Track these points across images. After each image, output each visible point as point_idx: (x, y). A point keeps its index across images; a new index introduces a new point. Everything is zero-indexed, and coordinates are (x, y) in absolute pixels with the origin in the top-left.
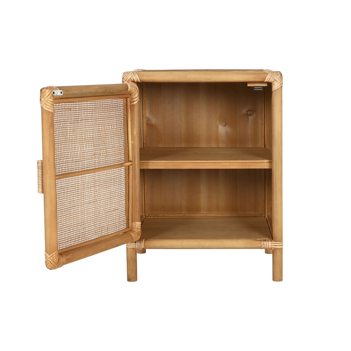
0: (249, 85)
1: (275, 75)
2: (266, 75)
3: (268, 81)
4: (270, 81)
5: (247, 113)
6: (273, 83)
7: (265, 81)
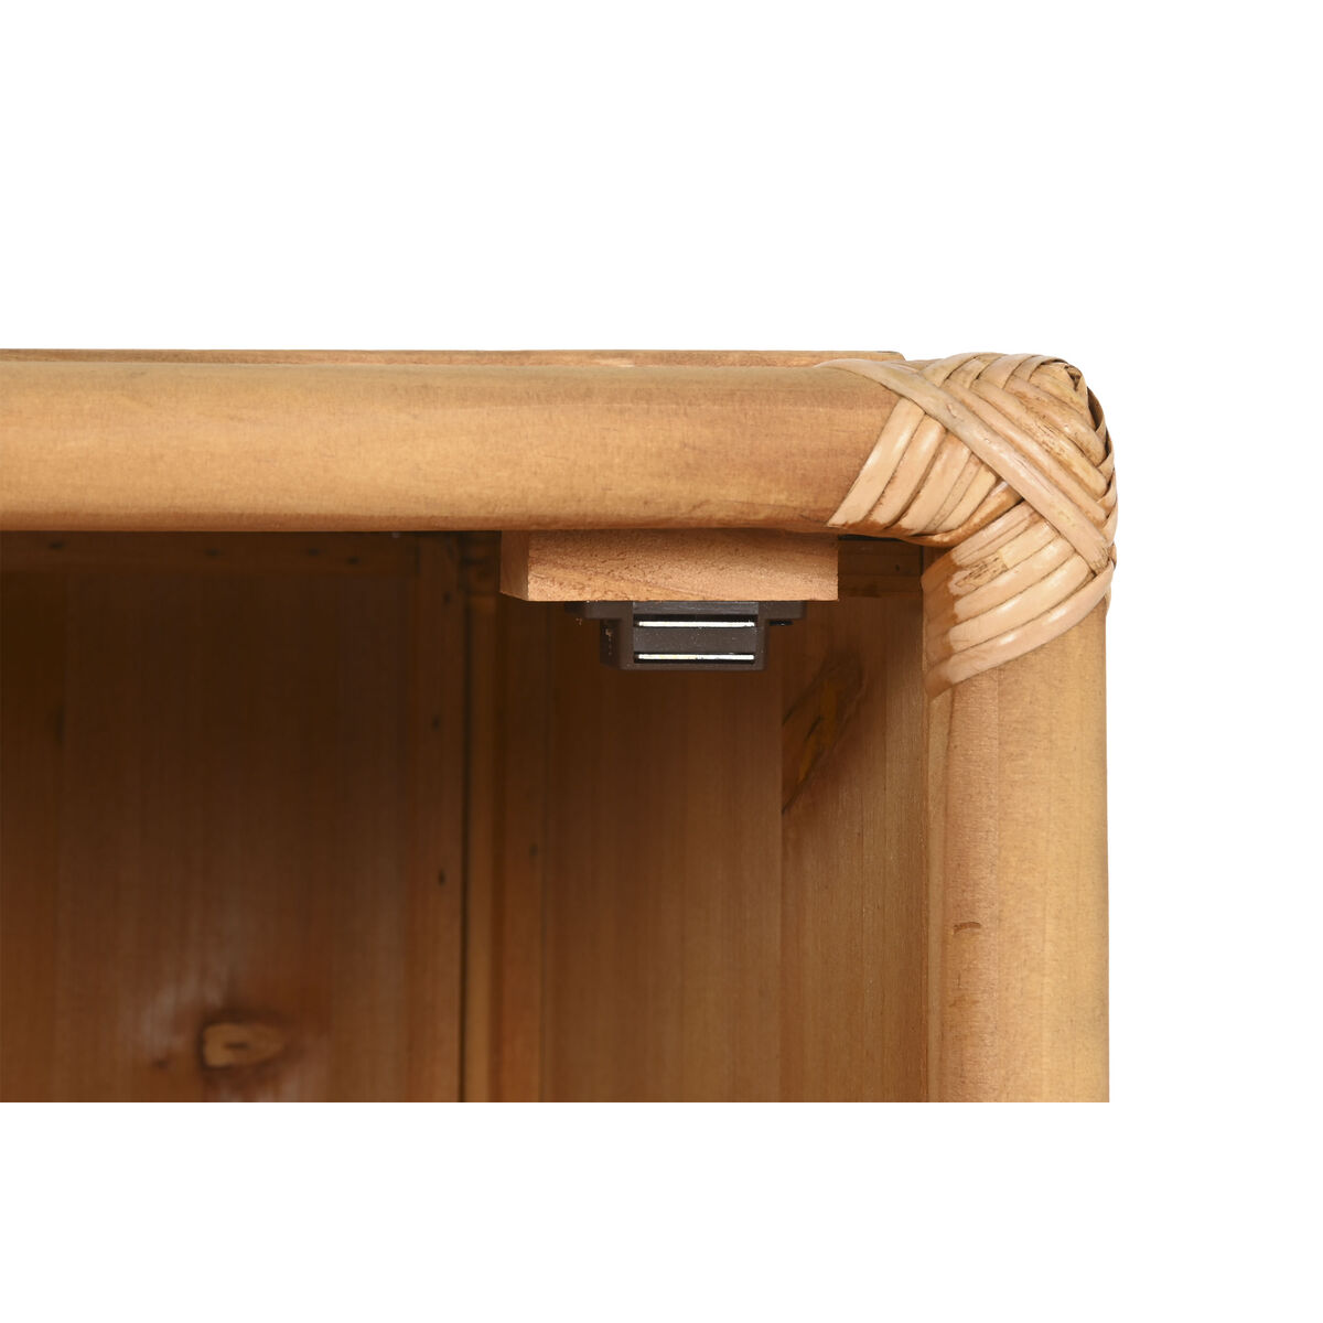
0: (545, 586)
1: (1012, 407)
2: (861, 418)
3: (883, 516)
4: (913, 521)
5: (200, 1043)
6: (963, 554)
7: (848, 513)
